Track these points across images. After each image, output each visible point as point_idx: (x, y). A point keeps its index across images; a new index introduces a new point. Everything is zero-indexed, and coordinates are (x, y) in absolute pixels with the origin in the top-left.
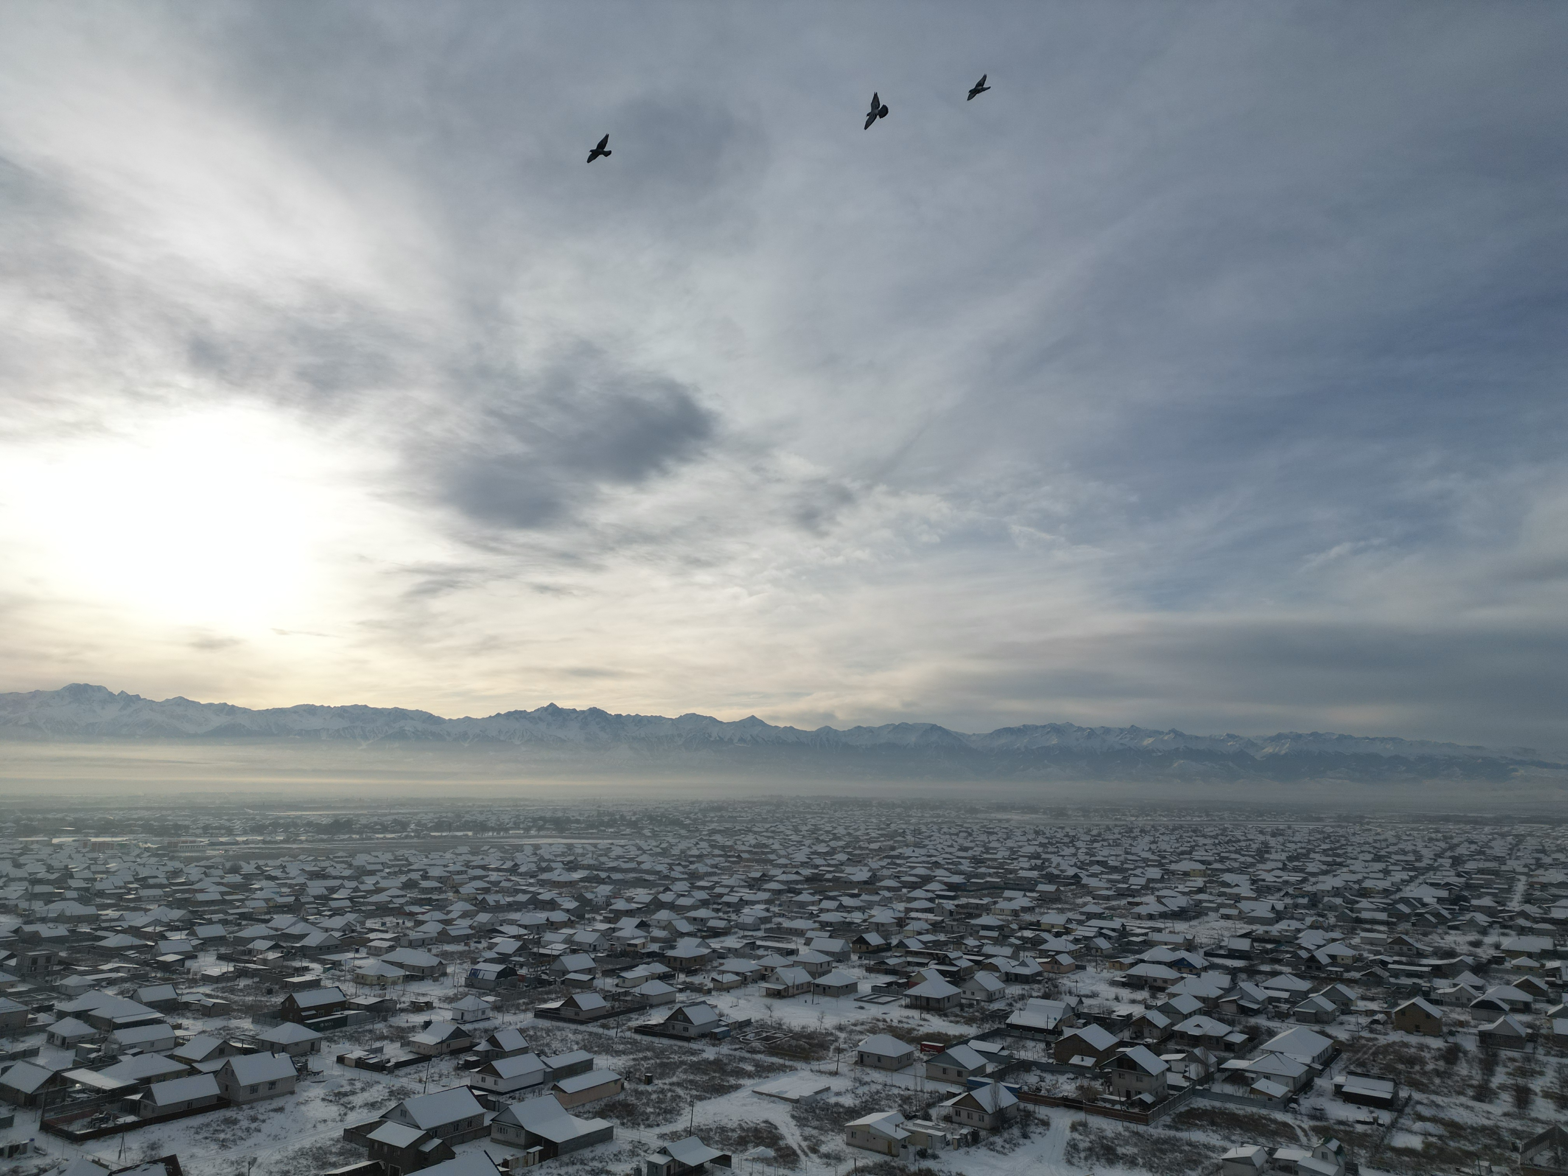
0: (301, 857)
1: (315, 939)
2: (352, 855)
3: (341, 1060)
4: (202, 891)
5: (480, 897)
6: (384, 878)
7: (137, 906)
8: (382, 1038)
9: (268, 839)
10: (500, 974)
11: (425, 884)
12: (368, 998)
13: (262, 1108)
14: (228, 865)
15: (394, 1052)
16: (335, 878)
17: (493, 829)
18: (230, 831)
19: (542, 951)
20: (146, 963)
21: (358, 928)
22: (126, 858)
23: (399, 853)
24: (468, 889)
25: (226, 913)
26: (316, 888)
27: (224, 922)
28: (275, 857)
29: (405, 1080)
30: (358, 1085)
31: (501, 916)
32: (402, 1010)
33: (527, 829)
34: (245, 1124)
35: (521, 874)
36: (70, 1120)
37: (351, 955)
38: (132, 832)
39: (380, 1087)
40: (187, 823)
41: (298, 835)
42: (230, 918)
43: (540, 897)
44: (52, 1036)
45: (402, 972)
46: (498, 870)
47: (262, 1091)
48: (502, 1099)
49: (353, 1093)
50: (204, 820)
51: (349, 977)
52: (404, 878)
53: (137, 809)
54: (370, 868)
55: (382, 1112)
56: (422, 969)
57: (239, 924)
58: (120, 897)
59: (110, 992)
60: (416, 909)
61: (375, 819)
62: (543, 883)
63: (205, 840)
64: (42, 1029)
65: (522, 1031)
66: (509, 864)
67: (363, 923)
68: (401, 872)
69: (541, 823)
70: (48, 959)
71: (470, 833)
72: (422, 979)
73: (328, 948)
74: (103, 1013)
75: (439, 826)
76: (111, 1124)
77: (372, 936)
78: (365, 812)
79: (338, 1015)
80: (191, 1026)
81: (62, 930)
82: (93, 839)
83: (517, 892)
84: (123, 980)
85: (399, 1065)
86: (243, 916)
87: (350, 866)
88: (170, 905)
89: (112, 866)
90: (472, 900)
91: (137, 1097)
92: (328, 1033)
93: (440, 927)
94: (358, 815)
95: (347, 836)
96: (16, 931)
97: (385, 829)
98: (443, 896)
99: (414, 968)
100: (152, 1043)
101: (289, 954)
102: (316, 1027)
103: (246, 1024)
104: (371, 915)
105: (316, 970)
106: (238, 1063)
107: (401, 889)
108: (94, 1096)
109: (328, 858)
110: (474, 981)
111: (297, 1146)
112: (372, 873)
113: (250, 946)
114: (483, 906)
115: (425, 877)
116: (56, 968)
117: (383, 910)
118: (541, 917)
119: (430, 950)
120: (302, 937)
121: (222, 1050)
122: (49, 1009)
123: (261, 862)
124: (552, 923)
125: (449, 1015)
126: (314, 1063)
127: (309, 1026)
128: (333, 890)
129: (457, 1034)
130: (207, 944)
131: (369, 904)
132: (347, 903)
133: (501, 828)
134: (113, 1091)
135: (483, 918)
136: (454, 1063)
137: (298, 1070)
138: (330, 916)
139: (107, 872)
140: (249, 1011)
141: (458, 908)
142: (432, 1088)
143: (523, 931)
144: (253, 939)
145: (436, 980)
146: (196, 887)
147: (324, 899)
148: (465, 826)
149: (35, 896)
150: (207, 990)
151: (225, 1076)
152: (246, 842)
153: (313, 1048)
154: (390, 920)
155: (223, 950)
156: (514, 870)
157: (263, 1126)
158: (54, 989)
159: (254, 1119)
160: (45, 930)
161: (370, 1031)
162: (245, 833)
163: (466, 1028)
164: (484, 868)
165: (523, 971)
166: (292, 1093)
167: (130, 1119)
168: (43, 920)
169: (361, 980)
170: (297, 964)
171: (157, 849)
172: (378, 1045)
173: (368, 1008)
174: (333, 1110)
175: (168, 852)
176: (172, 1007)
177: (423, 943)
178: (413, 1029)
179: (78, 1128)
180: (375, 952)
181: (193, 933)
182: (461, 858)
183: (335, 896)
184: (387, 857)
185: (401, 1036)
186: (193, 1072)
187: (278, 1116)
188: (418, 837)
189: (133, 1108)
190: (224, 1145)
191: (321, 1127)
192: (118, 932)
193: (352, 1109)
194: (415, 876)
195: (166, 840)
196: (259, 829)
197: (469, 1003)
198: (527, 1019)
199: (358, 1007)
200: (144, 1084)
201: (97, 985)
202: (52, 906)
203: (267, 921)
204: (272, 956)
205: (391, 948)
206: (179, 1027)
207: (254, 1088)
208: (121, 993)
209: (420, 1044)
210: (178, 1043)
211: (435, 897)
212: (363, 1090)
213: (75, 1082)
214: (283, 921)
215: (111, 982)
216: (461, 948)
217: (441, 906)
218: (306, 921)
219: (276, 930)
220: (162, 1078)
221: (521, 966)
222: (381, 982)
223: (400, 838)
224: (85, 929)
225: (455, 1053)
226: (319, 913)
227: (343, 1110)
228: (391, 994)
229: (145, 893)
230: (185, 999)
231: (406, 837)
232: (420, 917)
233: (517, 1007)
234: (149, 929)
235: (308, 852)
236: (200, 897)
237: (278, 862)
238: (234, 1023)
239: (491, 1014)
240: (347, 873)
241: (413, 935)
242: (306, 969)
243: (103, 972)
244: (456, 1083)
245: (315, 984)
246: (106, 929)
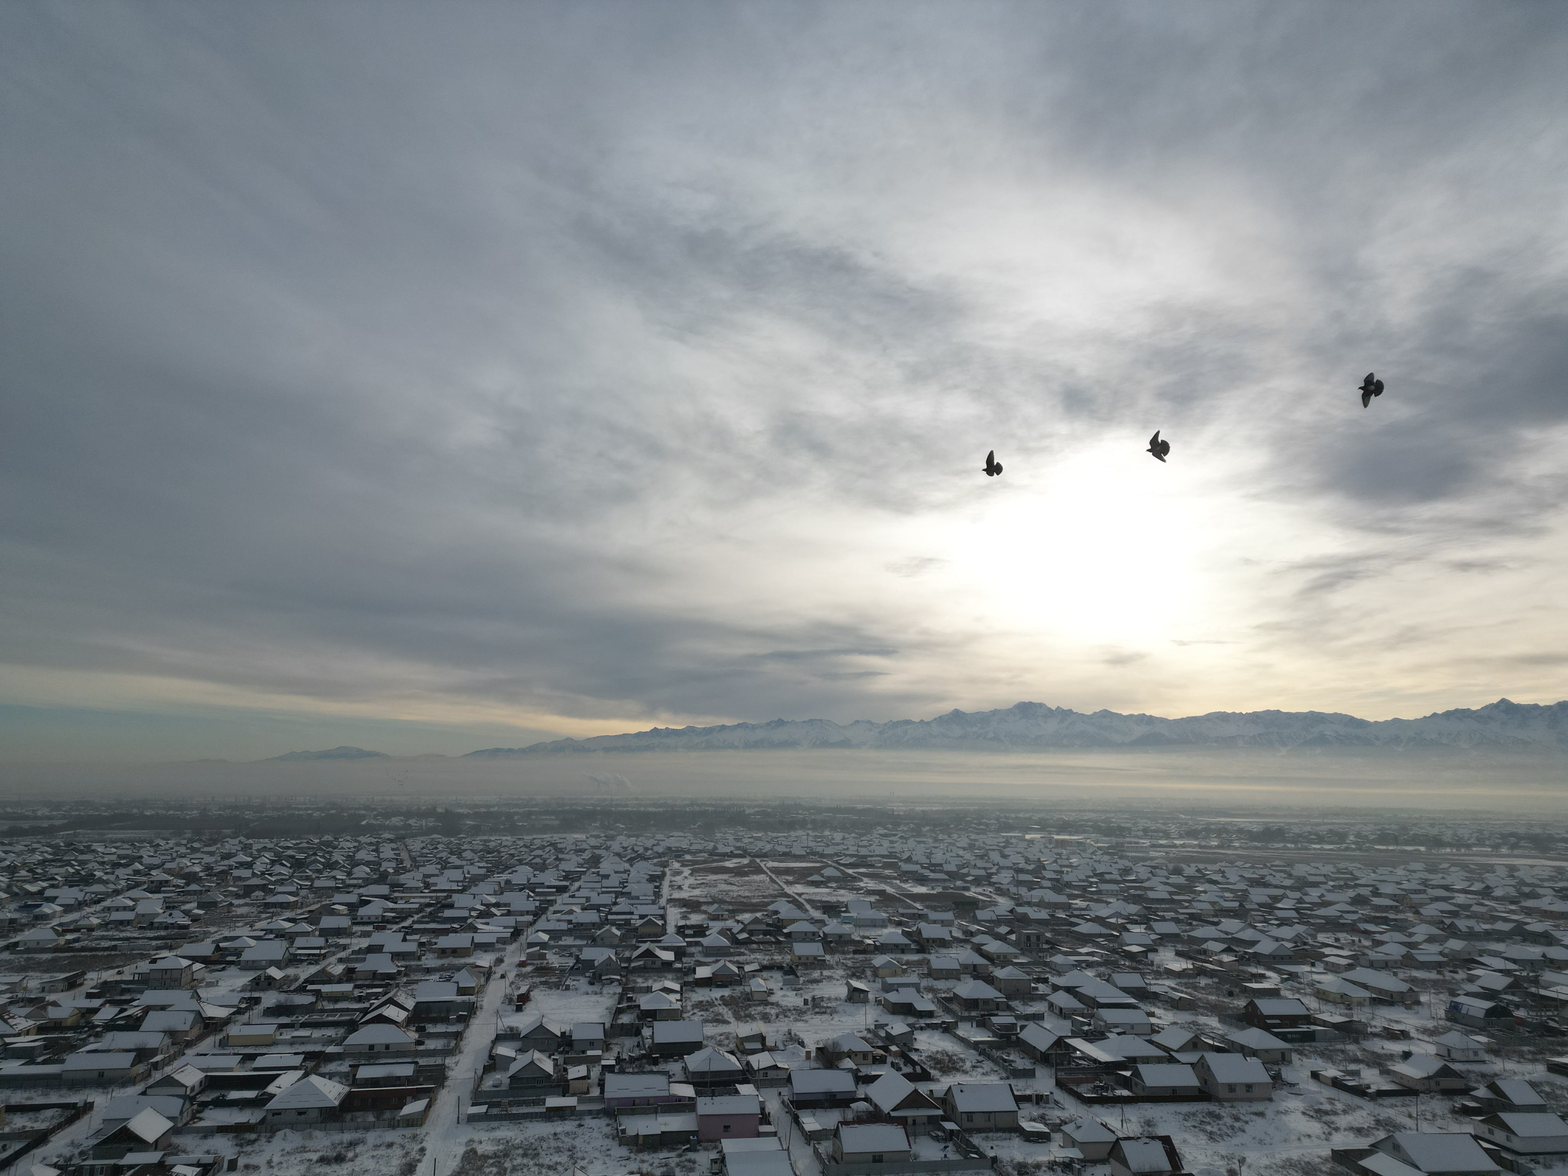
0: (1238, 863)
1: (1266, 947)
2: (1291, 864)
3: (1315, 1075)
4: (1151, 889)
5: (1448, 921)
6: (1329, 891)
7: (1099, 898)
8: (1356, 1061)
9: (1204, 843)
10: (1490, 1013)
11: (1376, 901)
12: (1334, 1016)
13: (1243, 1109)
14: (1171, 866)
15: (1371, 1077)
16: (1276, 887)
17: (1450, 845)
18: (1167, 835)
19: (1543, 992)
20: (1114, 951)
21: (1310, 941)
22: (1084, 855)
23: (1342, 865)
24: (1431, 910)
25: (1177, 912)
26: (1258, 895)
27: (1177, 921)
28: (1214, 861)
29: (1390, 1111)
30: (1339, 1106)
31: (1480, 945)
32: (1375, 1035)
33: (1496, 847)
34: (1229, 1121)
35: (1496, 899)
36: (1079, 1082)
37: (1307, 968)
38: (1085, 832)
39: (1364, 1113)
40: (1128, 825)
41: (1231, 841)
42: (1181, 917)
43: (1527, 927)
44: (1051, 1005)
45: (1367, 994)
46: (1464, 891)
47: (1241, 1092)
48: (1522, 1160)
49: (1335, 1113)
50: (1143, 823)
51: (1309, 991)
52: (1351, 893)
53: (1085, 811)
54: (1311, 879)
55: (1371, 1140)
56: (1391, 994)
57: (1190, 924)
58: (1084, 889)
59: (1090, 973)
60: (1371, 927)
61: (1308, 828)
62: (1529, 912)
63: (1147, 842)
64: (1042, 998)
65: (1533, 1085)
66: (1477, 886)
67: (1314, 937)
68: (1348, 886)
69: (1513, 840)
70: (1038, 938)
71: (1422, 849)
72: (1391, 1004)
73: (1282, 957)
74: (1087, 990)
75: (1383, 838)
76: (1110, 1094)
77: (1327, 951)
78: (1297, 821)
79: (1304, 1028)
80: (1164, 1017)
81: (1044, 914)
82: (1056, 837)
83: (1495, 919)
84: (1098, 964)
85: (1381, 1094)
86: (1192, 916)
87: (1290, 876)
88: (1126, 900)
89: (1074, 860)
90: (1438, 923)
91: (1128, 1074)
92: (1297, 1046)
93: (1404, 950)
94: (1289, 824)
95: (1281, 845)
96: (1012, 911)
97: (1320, 839)
98: (1400, 916)
99: (1380, 991)
100: (1132, 1026)
101: (1243, 959)
102: (1283, 1037)
103: (1213, 1022)
104: (1321, 928)
105: (1272, 980)
106: (1212, 1058)
107: (1351, 904)
108: (1092, 1065)
109: (1265, 866)
110: (1454, 1014)
111: (1284, 1156)
112: (1315, 885)
113: (1204, 946)
114: (1452, 932)
115: (1376, 893)
116: (1045, 946)
117: (1333, 925)
118: (1534, 951)
119: (1395, 974)
120: (1253, 943)
121: (1194, 1044)
122: (1045, 981)
123: (1201, 866)
124: (1552, 961)
125: (1432, 1049)
126: (1287, 1074)
127: (1276, 1035)
128: (1276, 899)
129: (1445, 1072)
130: (1165, 939)
131: (1317, 917)
132: (1293, 914)
133: (1459, 843)
134: (1107, 1063)
135: (1455, 945)
136: (1448, 1104)
137: (1273, 1078)
138: (1278, 926)
139: (1070, 866)
140: (1214, 1009)
141: (1421, 931)
142: (1425, 1127)
143: (1511, 966)
144: (1206, 940)
145: (1408, 1007)
146: (1146, 885)
147: (1269, 907)
148: (1415, 840)
149: (1019, 883)
150: (1171, 983)
151: (1201, 1067)
152: (1183, 846)
153: (1284, 1058)
154: (1344, 937)
155: (1180, 947)
156: (1486, 892)
157: (1247, 1127)
158: (1046, 964)
159: (1237, 1119)
160: (1034, 913)
161: (1343, 1051)
162: (1181, 837)
163: (1456, 1067)
164: (1446, 888)
165: (1521, 1013)
166: (1270, 1100)
167: (1125, 1093)
168: (1029, 904)
169: (1322, 996)
170: (1253, 970)
171: (1108, 848)
172: (1353, 1067)
173: (1335, 1026)
174: (1315, 1127)
175: (1116, 851)
176: (1143, 995)
177: (1385, 966)
178: (1391, 1057)
179: (1085, 1090)
180: (1332, 968)
181: (1150, 928)
182: (1415, 875)
183: (1279, 905)
184: (1328, 869)
185: (1378, 1061)
186: (1172, 1060)
187: (1259, 1120)
188: (1360, 850)
189: (1126, 1083)
190: (1211, 1136)
191: (1306, 1141)
192: (1088, 920)
193: (1337, 1129)
194: (1365, 892)
195: (1114, 840)
196: (1192, 834)
197: (1454, 1038)
198: (1538, 1071)
199: (1324, 1023)
200: (1131, 1062)
201: (1078, 965)
202: (1034, 892)
203: (1216, 924)
204: (1227, 958)
205: (1350, 967)
206: (1152, 1014)
207: (1232, 1088)
208: (1099, 975)
209: (1402, 1076)
210: (1155, 1030)
211: (1392, 916)
212: (1345, 1112)
213: (1076, 1049)
214: (1231, 925)
215: (1090, 965)
216: (1433, 975)
217: (1400, 927)
218: (1255, 927)
219: (1227, 933)
220: (1147, 1060)
221: (1518, 1006)
222: (1344, 1001)
223: (1339, 849)
224: (1061, 915)
225: (1448, 1093)
226: (1266, 921)
227: (1326, 1129)
228: (1360, 1015)
229: (1104, 887)
230: (1154, 989)
231: (1347, 849)
232: (1378, 937)
233: (1521, 1055)
234: (1113, 920)
235: (1245, 859)
236: (1151, 895)
237: (1216, 867)
238: (1202, 1019)
239: (1487, 1057)
240: (1288, 882)
241: (1372, 955)
242: (1263, 976)
243: (1080, 954)
244: (1455, 1128)
245: (1273, 993)
246: (1077, 916)
